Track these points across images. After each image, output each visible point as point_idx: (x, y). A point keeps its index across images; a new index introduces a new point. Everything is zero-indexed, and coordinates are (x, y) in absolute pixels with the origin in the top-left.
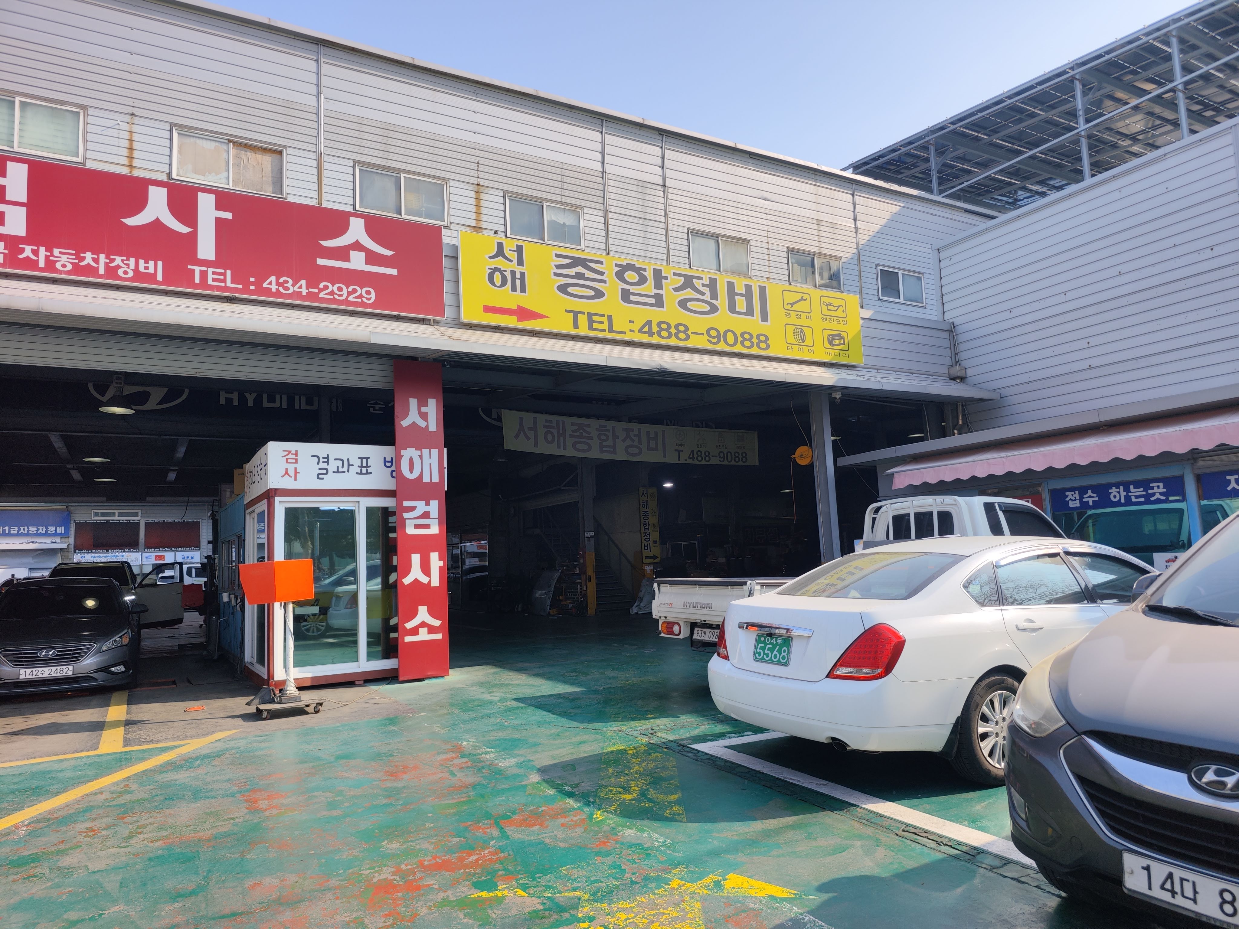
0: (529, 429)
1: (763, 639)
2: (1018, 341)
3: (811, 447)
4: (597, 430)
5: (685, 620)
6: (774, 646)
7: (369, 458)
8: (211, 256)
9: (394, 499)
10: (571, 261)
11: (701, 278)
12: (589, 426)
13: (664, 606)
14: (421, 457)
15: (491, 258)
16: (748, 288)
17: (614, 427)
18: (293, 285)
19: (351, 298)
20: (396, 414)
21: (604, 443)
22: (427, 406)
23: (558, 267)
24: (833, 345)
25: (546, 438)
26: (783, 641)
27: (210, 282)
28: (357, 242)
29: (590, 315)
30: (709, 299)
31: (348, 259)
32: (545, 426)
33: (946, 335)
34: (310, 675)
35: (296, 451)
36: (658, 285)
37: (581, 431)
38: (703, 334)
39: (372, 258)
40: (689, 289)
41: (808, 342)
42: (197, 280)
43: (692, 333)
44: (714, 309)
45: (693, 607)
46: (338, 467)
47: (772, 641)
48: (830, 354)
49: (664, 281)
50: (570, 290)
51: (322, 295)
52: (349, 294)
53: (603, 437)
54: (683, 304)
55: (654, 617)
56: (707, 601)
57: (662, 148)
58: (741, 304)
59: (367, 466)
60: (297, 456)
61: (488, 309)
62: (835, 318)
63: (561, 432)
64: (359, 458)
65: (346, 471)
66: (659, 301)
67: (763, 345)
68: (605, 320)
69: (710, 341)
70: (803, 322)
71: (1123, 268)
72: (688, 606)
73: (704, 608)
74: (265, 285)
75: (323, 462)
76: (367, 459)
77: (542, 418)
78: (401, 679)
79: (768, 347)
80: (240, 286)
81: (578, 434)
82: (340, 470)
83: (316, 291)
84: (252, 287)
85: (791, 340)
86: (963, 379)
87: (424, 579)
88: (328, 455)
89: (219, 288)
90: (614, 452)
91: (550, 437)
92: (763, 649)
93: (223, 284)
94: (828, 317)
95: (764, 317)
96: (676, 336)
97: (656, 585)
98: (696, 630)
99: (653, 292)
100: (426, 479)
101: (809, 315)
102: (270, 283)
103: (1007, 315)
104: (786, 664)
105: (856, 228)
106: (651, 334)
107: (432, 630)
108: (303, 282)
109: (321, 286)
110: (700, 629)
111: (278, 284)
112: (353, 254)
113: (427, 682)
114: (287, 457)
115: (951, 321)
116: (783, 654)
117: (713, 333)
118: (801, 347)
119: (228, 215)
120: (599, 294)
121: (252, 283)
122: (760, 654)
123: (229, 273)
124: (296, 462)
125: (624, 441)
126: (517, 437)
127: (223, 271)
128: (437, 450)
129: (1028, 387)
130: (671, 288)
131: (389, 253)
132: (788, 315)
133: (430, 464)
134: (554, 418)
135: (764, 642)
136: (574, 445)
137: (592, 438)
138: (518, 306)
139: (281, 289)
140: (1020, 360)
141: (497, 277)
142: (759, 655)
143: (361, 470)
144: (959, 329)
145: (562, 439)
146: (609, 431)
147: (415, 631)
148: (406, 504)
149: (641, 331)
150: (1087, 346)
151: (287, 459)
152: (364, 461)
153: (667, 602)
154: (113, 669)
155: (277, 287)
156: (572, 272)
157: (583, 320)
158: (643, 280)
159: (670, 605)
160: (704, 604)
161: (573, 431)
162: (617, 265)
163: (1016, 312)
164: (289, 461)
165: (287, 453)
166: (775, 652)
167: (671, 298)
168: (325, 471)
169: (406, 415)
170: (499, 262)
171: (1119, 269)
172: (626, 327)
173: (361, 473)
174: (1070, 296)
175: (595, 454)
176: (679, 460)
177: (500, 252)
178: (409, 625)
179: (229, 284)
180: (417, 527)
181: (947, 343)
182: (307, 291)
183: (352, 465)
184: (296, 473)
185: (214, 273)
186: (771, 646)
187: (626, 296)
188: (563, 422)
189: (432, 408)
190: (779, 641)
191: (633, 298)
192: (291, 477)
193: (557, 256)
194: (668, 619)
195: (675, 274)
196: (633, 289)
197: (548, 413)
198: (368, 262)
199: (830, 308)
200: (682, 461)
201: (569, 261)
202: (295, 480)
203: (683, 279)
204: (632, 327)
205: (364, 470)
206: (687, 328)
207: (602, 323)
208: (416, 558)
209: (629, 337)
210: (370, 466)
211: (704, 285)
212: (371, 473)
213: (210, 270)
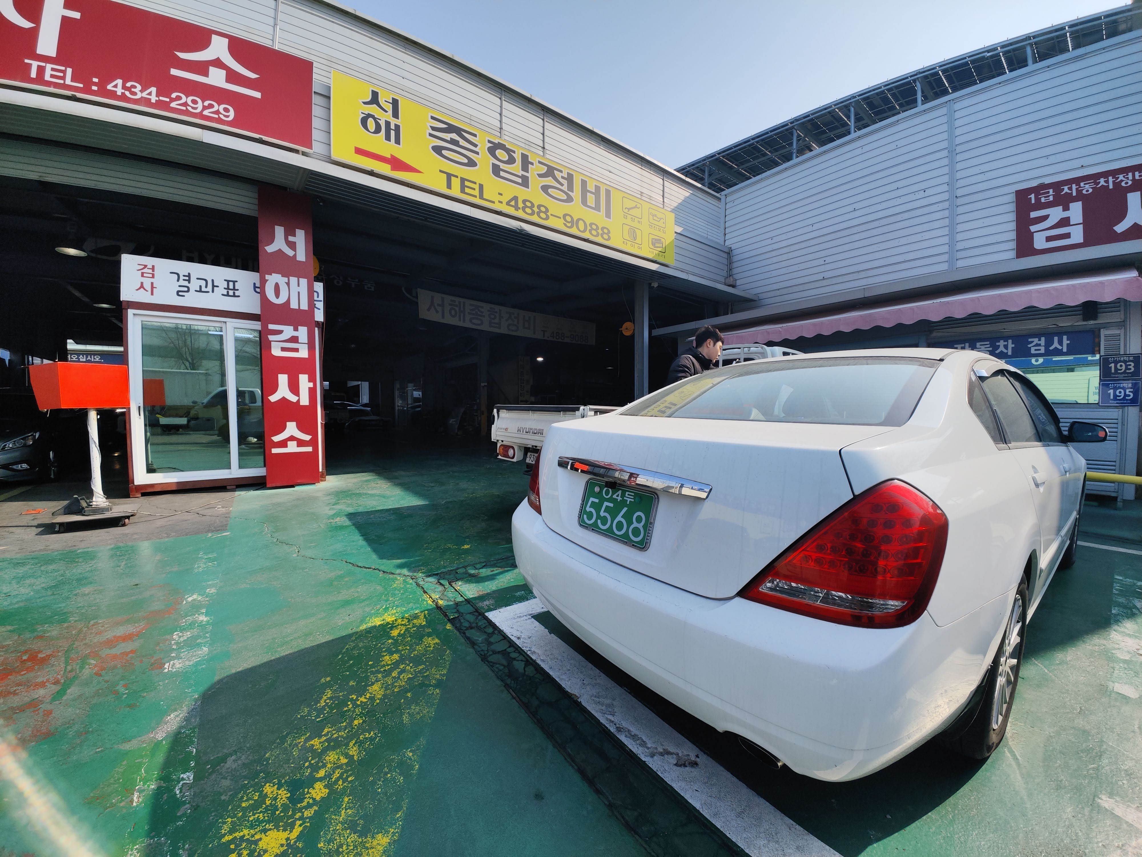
0: (439, 305)
1: (597, 489)
2: (775, 260)
3: (634, 323)
4: (488, 311)
5: (519, 445)
6: (619, 506)
7: (237, 281)
8: (53, 53)
9: (259, 323)
10: (446, 126)
11: (561, 171)
12: (482, 307)
13: (501, 430)
14: (288, 284)
15: (365, 103)
16: (597, 188)
17: (500, 310)
18: (142, 91)
19: (206, 113)
20: (260, 238)
21: (493, 321)
22: (294, 235)
23: (434, 128)
24: (655, 247)
25: (450, 313)
26: (637, 499)
27: (47, 78)
28: (218, 59)
29: (463, 180)
30: (566, 190)
31: (206, 74)
32: (450, 305)
33: (725, 256)
34: (175, 480)
35: (153, 266)
36: (525, 168)
37: (477, 310)
38: (560, 218)
39: (232, 77)
40: (550, 178)
41: (638, 241)
42: (33, 74)
43: (551, 215)
44: (570, 199)
45: (526, 432)
46: (200, 287)
47: (615, 496)
48: (653, 253)
49: (530, 166)
50: (444, 152)
51: (173, 105)
52: (205, 108)
53: (492, 316)
54: (545, 189)
55: (492, 440)
56: (539, 427)
57: (543, 120)
58: (591, 199)
59: (234, 289)
60: (153, 270)
61: (359, 151)
62: (658, 227)
63: (462, 309)
64: (225, 280)
65: (211, 290)
66: (525, 182)
67: (606, 236)
68: (477, 187)
69: (565, 225)
70: (635, 224)
71: (857, 206)
72: (522, 431)
73: (536, 433)
74: (110, 87)
75: (184, 280)
76: (234, 282)
77: (448, 298)
78: (268, 486)
79: (609, 239)
80: (81, 86)
81: (474, 312)
82: (204, 289)
83: (168, 100)
84: (95, 88)
85: (626, 237)
86: (734, 286)
87: (293, 398)
88: (189, 274)
89: (56, 85)
90: (499, 328)
91: (453, 313)
92: (597, 507)
93: (62, 82)
94: (653, 225)
95: (608, 215)
96: (538, 214)
97: (495, 410)
98: (529, 454)
99: (521, 173)
100: (294, 305)
101: (641, 220)
102: (116, 86)
103: (769, 241)
104: (643, 546)
105: (663, 202)
106: (517, 208)
107: (301, 443)
108: (153, 90)
109: (174, 95)
110: (532, 454)
111: (124, 87)
112: (212, 69)
113: (297, 488)
114: (143, 271)
115: (730, 246)
116: (635, 524)
117: (568, 219)
118: (633, 244)
119: (76, 15)
120: (472, 163)
121: (95, 84)
122: (590, 516)
123: (69, 71)
124: (153, 277)
125: (507, 320)
126: (429, 310)
127: (63, 68)
128: (306, 280)
129: (778, 293)
130: (536, 173)
131: (253, 76)
132: (625, 217)
133: (299, 293)
134: (457, 300)
135: (599, 495)
136: (471, 320)
137: (484, 316)
138: (392, 156)
139: (127, 93)
140: (774, 273)
141: (371, 124)
142: (590, 518)
143: (228, 292)
144: (735, 252)
145: (462, 315)
146: (496, 312)
147: (283, 444)
148: (271, 327)
149: (508, 204)
150: (824, 263)
151: (142, 274)
152: (231, 284)
153: (504, 427)
154: (15, 467)
155: (123, 91)
156: (447, 137)
157: (456, 183)
158: (511, 161)
159: (506, 429)
160: (536, 429)
161: (471, 310)
162: (489, 142)
163: (775, 239)
164: (145, 275)
165: (143, 267)
166: (619, 518)
167: (536, 182)
168: (186, 289)
169: (271, 240)
170: (373, 109)
171: (854, 206)
172: (496, 198)
173: (228, 295)
174: (816, 227)
175: (485, 327)
176: (544, 337)
177: (375, 99)
178: (276, 439)
179: (68, 81)
180: (283, 349)
181: (725, 262)
182: (157, 99)
183: (218, 286)
184: (152, 287)
185: (53, 69)
186: (611, 505)
187: (496, 170)
188: (464, 303)
189: (300, 237)
190: (629, 498)
191: (502, 174)
192: (147, 291)
193: (433, 118)
194: (504, 443)
195: (540, 162)
196: (503, 166)
197: (453, 295)
198: (229, 80)
199: (655, 218)
200: (546, 338)
201: (445, 126)
202: (152, 294)
203: (546, 168)
204: (500, 198)
205: (231, 293)
206: (547, 210)
207: (474, 189)
208: (283, 379)
209: (497, 207)
210: (238, 290)
211: (562, 177)
212: (239, 296)
213: (49, 67)
